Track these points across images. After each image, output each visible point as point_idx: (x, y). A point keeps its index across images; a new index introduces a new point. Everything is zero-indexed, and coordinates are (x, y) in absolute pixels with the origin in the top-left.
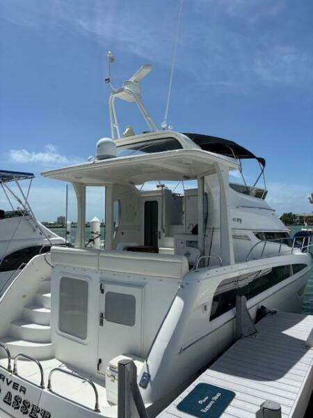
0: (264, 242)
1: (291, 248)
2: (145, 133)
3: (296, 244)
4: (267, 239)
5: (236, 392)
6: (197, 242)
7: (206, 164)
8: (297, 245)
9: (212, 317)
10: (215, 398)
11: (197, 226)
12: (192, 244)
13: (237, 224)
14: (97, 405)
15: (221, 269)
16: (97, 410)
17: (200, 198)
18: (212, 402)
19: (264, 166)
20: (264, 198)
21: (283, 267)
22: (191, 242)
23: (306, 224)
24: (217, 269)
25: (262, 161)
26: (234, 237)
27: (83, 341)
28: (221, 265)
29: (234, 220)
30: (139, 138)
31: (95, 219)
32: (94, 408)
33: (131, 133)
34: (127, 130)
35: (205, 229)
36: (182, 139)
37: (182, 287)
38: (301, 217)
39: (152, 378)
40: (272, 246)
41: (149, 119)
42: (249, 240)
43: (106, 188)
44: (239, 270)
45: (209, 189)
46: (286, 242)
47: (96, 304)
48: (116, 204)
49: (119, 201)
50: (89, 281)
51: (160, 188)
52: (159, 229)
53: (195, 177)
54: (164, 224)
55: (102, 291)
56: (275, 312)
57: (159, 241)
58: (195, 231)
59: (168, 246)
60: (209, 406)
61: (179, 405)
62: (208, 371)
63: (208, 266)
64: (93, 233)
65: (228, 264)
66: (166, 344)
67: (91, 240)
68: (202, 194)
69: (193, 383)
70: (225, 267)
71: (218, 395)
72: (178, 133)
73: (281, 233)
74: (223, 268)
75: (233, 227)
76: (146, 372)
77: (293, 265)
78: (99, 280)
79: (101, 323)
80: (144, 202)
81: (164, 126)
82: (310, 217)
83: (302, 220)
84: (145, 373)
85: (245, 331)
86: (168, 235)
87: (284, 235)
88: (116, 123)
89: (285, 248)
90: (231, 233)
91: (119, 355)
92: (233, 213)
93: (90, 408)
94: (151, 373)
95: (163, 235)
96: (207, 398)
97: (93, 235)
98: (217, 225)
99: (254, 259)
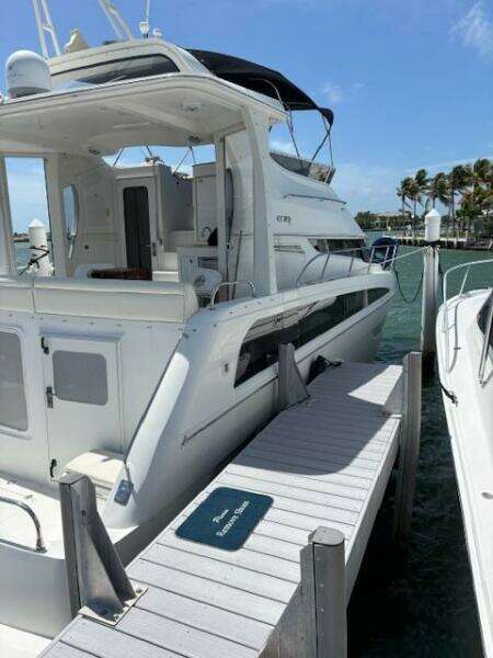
0: (326, 256)
1: (367, 264)
2: (107, 43)
3: (375, 257)
4: (331, 250)
5: (274, 497)
6: (216, 259)
7: (228, 111)
8: (376, 260)
9: (239, 381)
10: (240, 510)
11: (216, 230)
12: (208, 262)
13: (283, 227)
14: (39, 542)
15: (253, 304)
16: (40, 548)
17: (220, 181)
18: (234, 518)
19: (331, 122)
20: (329, 182)
21: (353, 294)
22: (206, 259)
23: (389, 228)
24: (246, 303)
25: (328, 115)
26: (278, 248)
27: (22, 433)
28: (254, 296)
29: (278, 218)
30: (97, 54)
31: (36, 223)
32: (34, 546)
33: (81, 45)
34: (73, 38)
35: (229, 235)
36: (180, 56)
37: (186, 336)
38: (383, 218)
39: (136, 488)
40: (339, 262)
41: (114, 12)
42: (302, 252)
43: (45, 160)
44: (284, 303)
45: (234, 162)
46: (361, 255)
47: (36, 372)
48: (68, 192)
49: (73, 186)
50: (19, 332)
51: (150, 164)
52: (153, 238)
53: (210, 140)
54: (161, 229)
55: (46, 350)
56: (339, 364)
57: (153, 259)
58: (213, 241)
59: (168, 267)
60: (228, 526)
61: (179, 529)
62: (231, 467)
63: (233, 298)
64: (34, 248)
65: (267, 293)
66: (159, 432)
67: (33, 261)
68: (222, 172)
69: (206, 490)
70: (260, 300)
71: (246, 504)
72: (173, 47)
73: (353, 241)
74: (256, 301)
75: (277, 232)
76: (126, 479)
77: (369, 291)
78: (38, 331)
79: (50, 403)
80: (123, 188)
81: (144, 29)
82: (396, 218)
83: (385, 222)
84: (123, 481)
85: (292, 399)
86: (169, 249)
87: (357, 243)
88: (49, 23)
89: (359, 263)
90: (272, 242)
91: (84, 452)
92: (276, 206)
93: (29, 546)
94: (133, 481)
95: (160, 248)
96: (226, 511)
97: (35, 252)
98: (248, 227)
99: (309, 283)
